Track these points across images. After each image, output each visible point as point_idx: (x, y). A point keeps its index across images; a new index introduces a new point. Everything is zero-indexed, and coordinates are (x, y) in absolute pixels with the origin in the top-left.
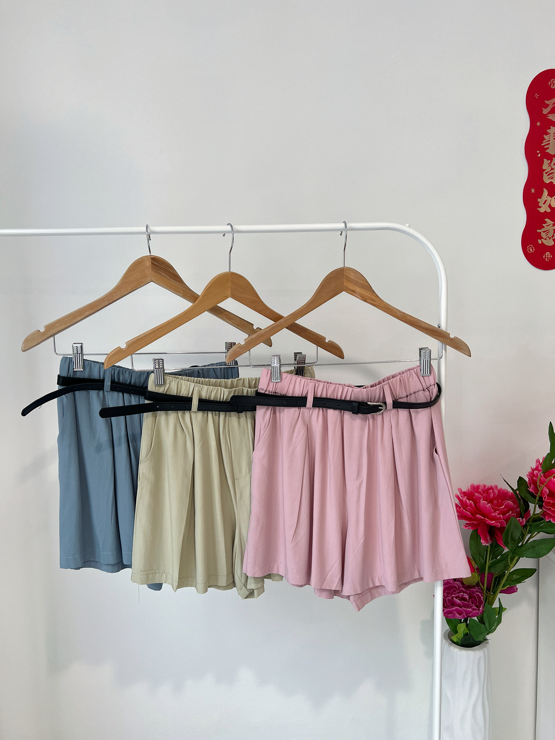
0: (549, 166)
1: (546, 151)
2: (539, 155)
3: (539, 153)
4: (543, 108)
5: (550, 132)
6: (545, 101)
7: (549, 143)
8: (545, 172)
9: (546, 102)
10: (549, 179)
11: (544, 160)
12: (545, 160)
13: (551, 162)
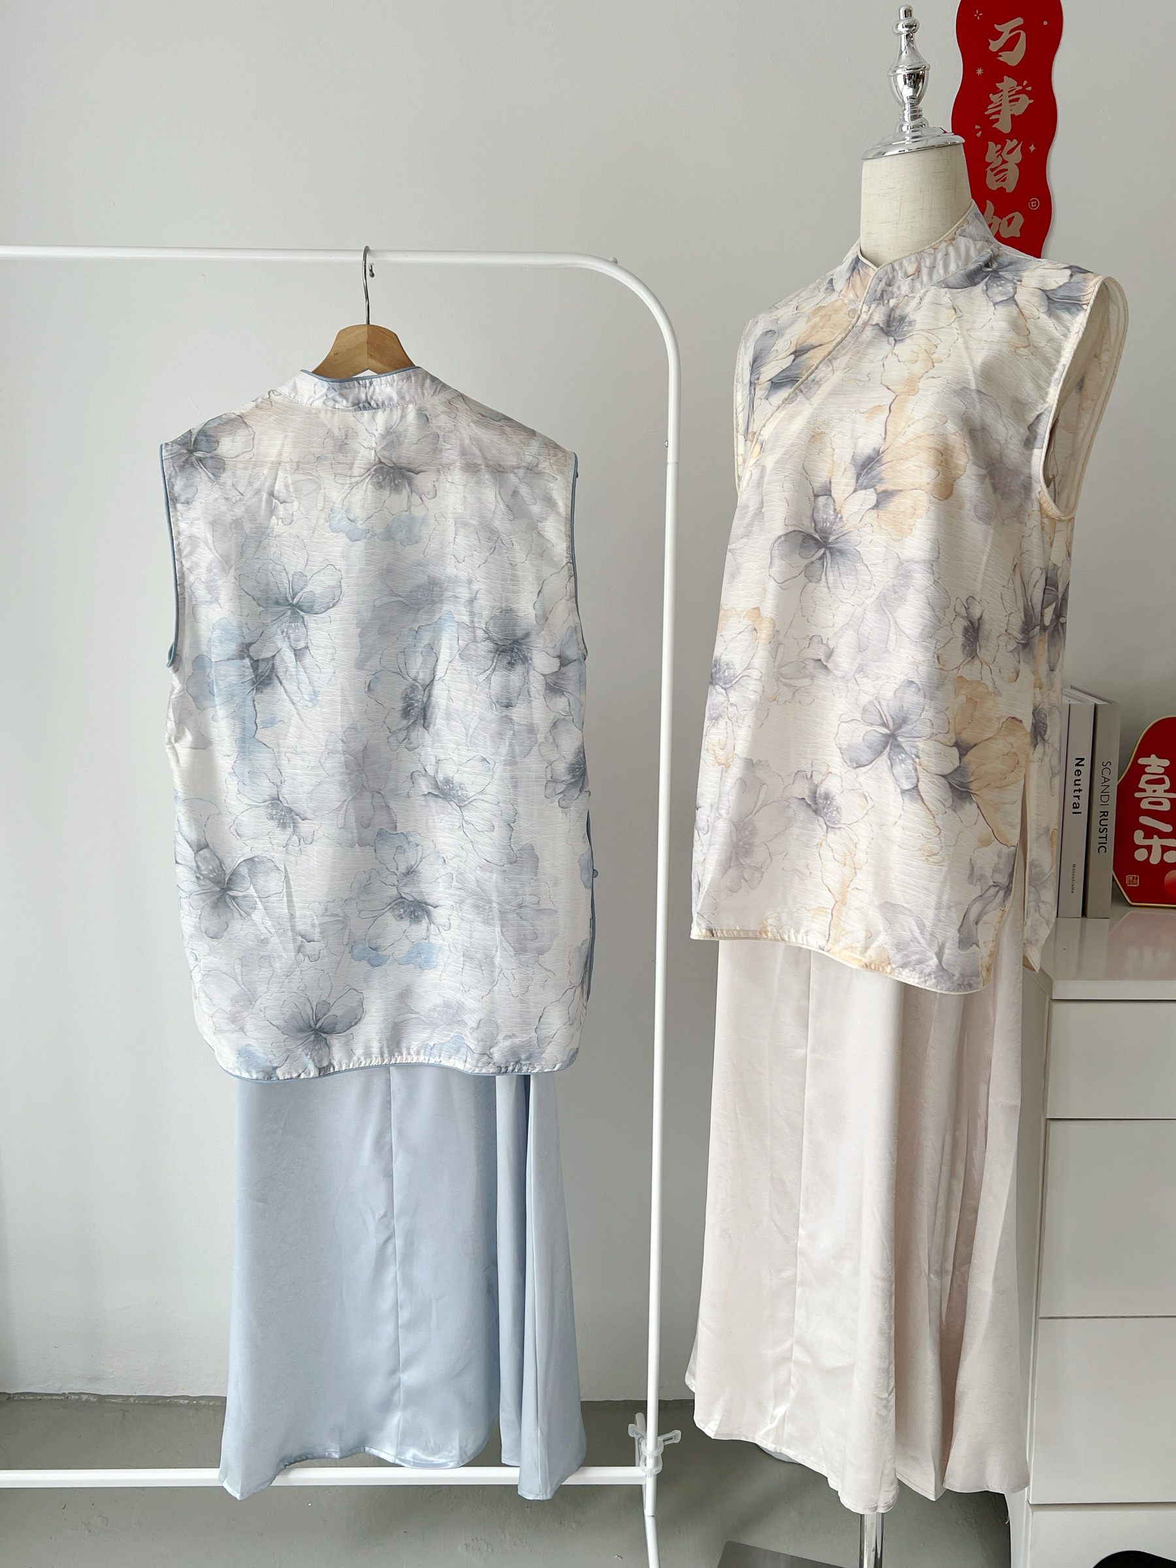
0: (998, 157)
1: (994, 126)
2: (979, 134)
3: (978, 131)
4: (991, 39)
5: (1001, 89)
6: (995, 26)
7: (1000, 110)
8: (992, 166)
9: (997, 27)
10: (997, 181)
11: (988, 144)
12: (991, 144)
13: (1002, 149)
